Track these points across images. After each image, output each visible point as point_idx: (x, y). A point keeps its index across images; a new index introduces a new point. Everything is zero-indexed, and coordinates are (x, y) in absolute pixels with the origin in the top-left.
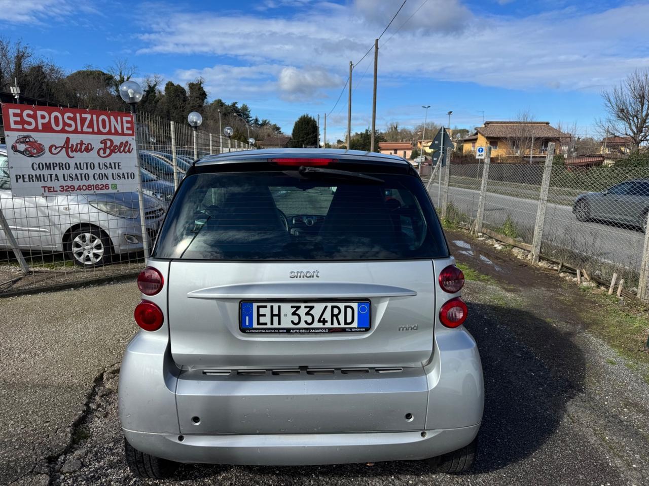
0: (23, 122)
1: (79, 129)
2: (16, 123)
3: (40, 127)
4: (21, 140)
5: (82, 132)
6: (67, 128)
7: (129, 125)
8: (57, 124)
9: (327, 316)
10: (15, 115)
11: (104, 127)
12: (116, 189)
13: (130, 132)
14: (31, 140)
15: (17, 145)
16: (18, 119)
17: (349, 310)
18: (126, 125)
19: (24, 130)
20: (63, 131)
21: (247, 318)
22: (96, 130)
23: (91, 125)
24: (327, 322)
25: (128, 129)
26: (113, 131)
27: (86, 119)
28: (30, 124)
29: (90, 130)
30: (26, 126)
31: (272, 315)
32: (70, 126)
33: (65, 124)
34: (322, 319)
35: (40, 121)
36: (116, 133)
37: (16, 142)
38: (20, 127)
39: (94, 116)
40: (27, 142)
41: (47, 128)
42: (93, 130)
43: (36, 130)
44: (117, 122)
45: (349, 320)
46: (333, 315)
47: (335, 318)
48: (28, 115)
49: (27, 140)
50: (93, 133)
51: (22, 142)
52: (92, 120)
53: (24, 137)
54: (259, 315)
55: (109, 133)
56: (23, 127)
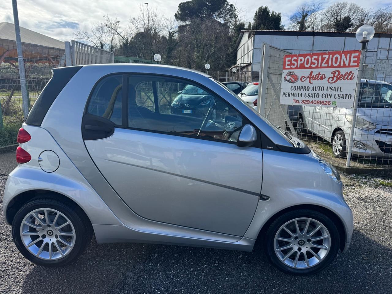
0: (292, 64)
1: (319, 66)
2: (288, 65)
3: (299, 67)
4: (289, 74)
5: (321, 67)
6: (313, 66)
7: (356, 59)
8: (307, 64)
10: (289, 61)
11: (336, 62)
12: (335, 105)
13: (356, 64)
14: (293, 74)
15: (287, 76)
16: (289, 63)
18: (352, 59)
19: (291, 68)
20: (310, 67)
22: (330, 65)
23: (327, 62)
25: (354, 62)
26: (342, 65)
27: (325, 58)
28: (294, 65)
29: (326, 65)
30: (293, 67)
32: (314, 64)
33: (312, 63)
35: (299, 62)
36: (344, 66)
37: (287, 75)
38: (289, 67)
39: (331, 56)
40: (291, 75)
41: (302, 67)
42: (328, 65)
43: (296, 68)
44: (346, 58)
48: (295, 60)
49: (291, 74)
50: (328, 67)
51: (289, 75)
52: (328, 59)
53: (290, 72)
55: (339, 66)
56: (291, 67)
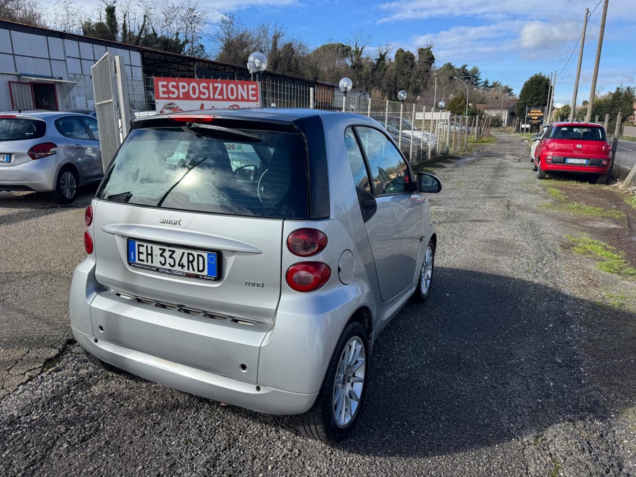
0: (168, 92)
1: (212, 97)
2: (164, 93)
3: (181, 96)
4: (167, 107)
5: (214, 99)
6: (202, 96)
7: (254, 92)
8: (194, 93)
9: (185, 261)
10: (163, 86)
11: (232, 94)
13: (255, 98)
14: (174, 106)
15: (164, 110)
16: (165, 89)
17: (201, 258)
18: (251, 92)
19: (169, 98)
20: (199, 98)
21: (132, 253)
22: (225, 98)
23: (221, 93)
24: (184, 266)
25: (253, 95)
26: (240, 98)
27: (217, 88)
28: (173, 93)
29: (221, 97)
30: (171, 95)
31: (148, 254)
32: (204, 94)
33: (201, 93)
34: (181, 264)
35: (182, 91)
36: (243, 100)
37: (163, 108)
38: (166, 96)
39: (224, 85)
40: (171, 108)
41: (187, 96)
42: (223, 97)
43: (178, 98)
44: (244, 90)
45: (201, 268)
46: (189, 261)
47: (190, 264)
48: (173, 86)
49: (172, 106)
50: (223, 100)
51: (167, 108)
52: (222, 89)
53: (169, 104)
54: (139, 253)
55: (237, 99)
56: (168, 96)
